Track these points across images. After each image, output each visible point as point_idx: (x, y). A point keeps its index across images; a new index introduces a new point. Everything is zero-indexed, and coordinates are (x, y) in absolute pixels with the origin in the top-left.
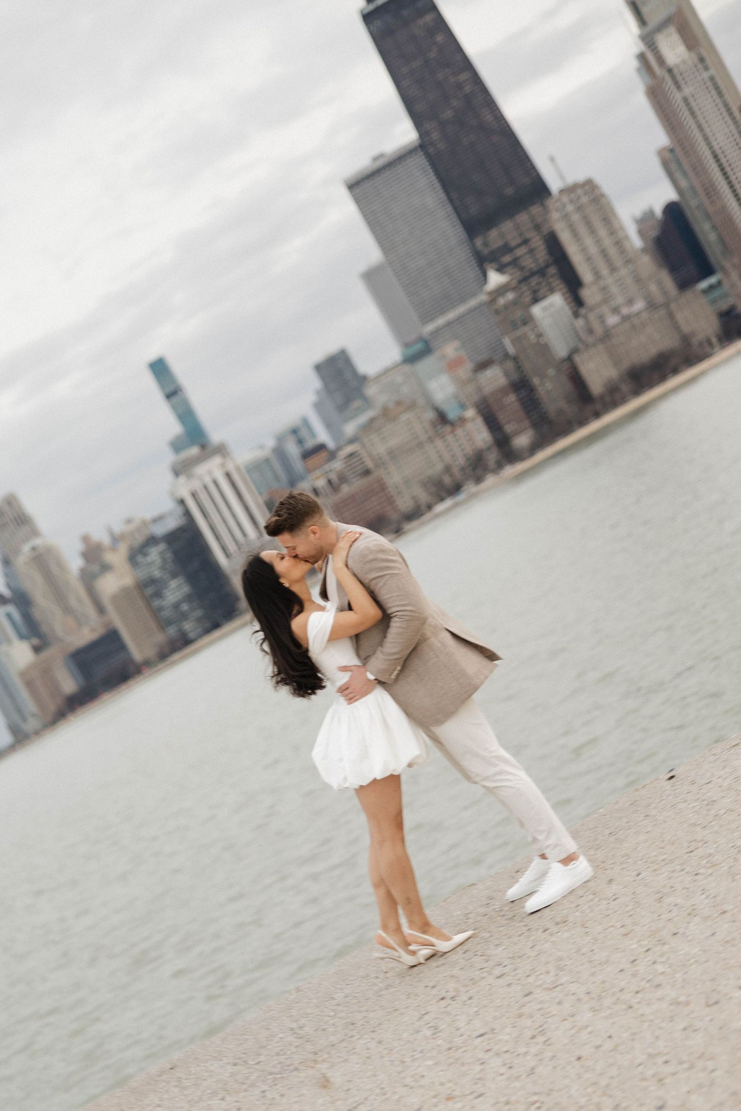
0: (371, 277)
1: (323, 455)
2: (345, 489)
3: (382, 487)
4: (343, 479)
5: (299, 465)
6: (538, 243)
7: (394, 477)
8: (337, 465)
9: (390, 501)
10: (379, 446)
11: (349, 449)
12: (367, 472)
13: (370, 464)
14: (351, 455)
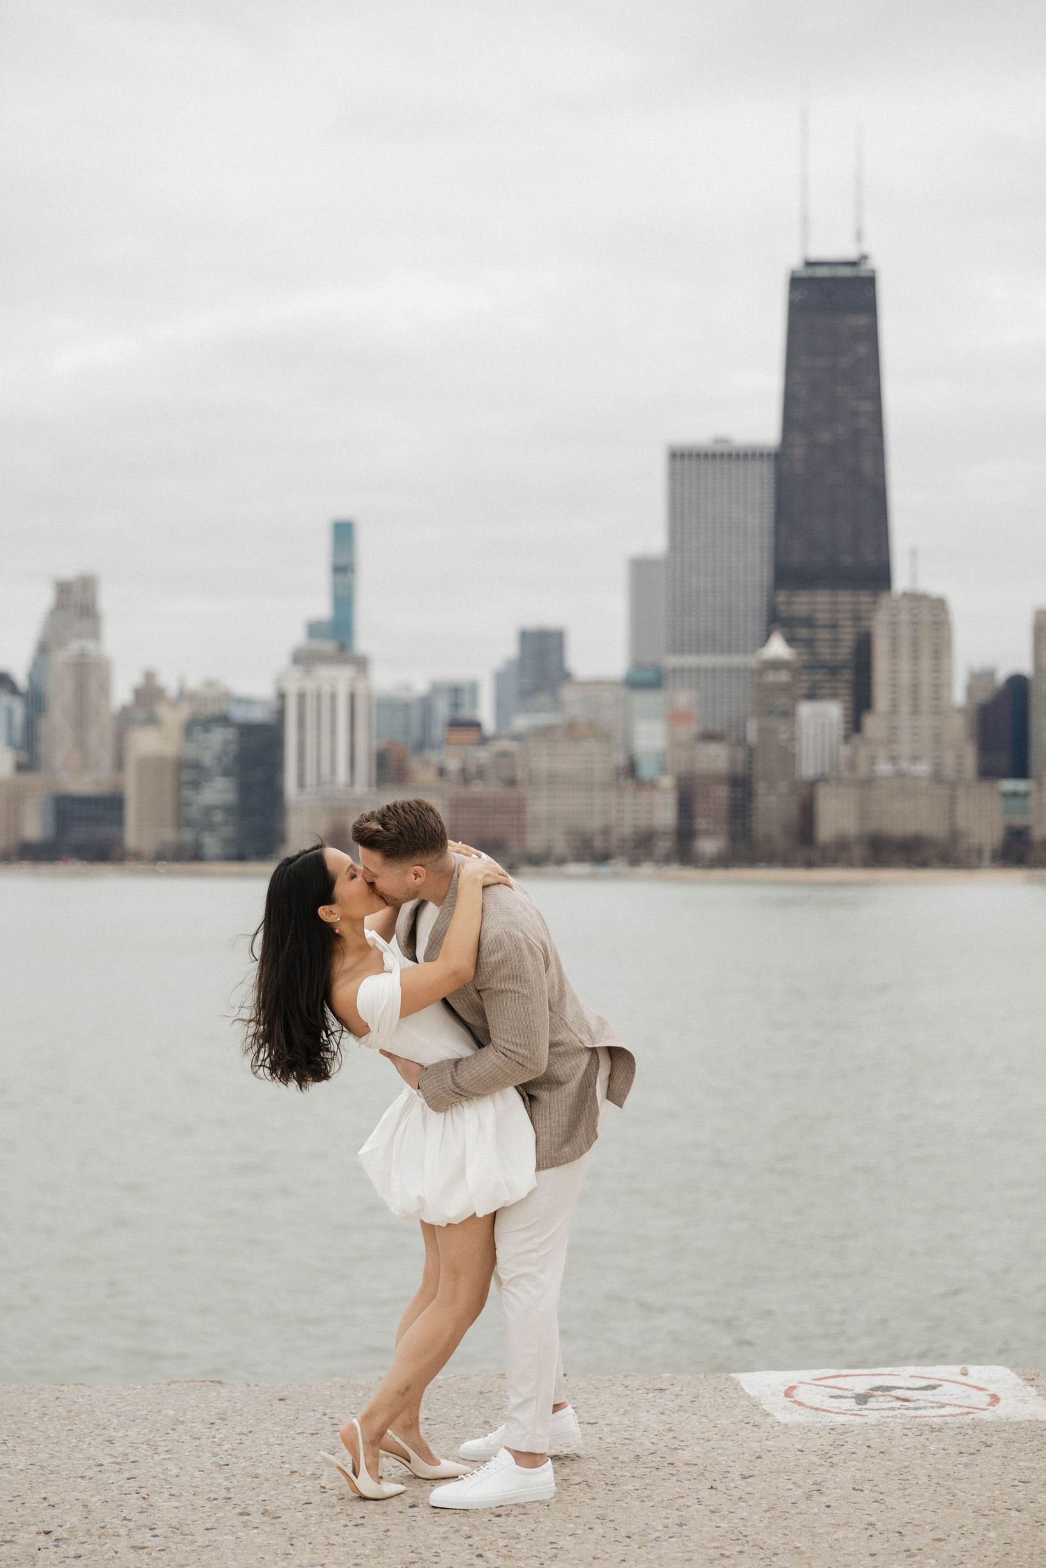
0: (640, 568)
1: (471, 735)
2: (477, 788)
3: (519, 809)
4: (481, 774)
5: (439, 731)
6: (847, 636)
7: (540, 806)
8: (483, 755)
9: (521, 829)
10: (542, 761)
11: (506, 745)
12: (512, 782)
13: (520, 774)
14: (504, 755)
